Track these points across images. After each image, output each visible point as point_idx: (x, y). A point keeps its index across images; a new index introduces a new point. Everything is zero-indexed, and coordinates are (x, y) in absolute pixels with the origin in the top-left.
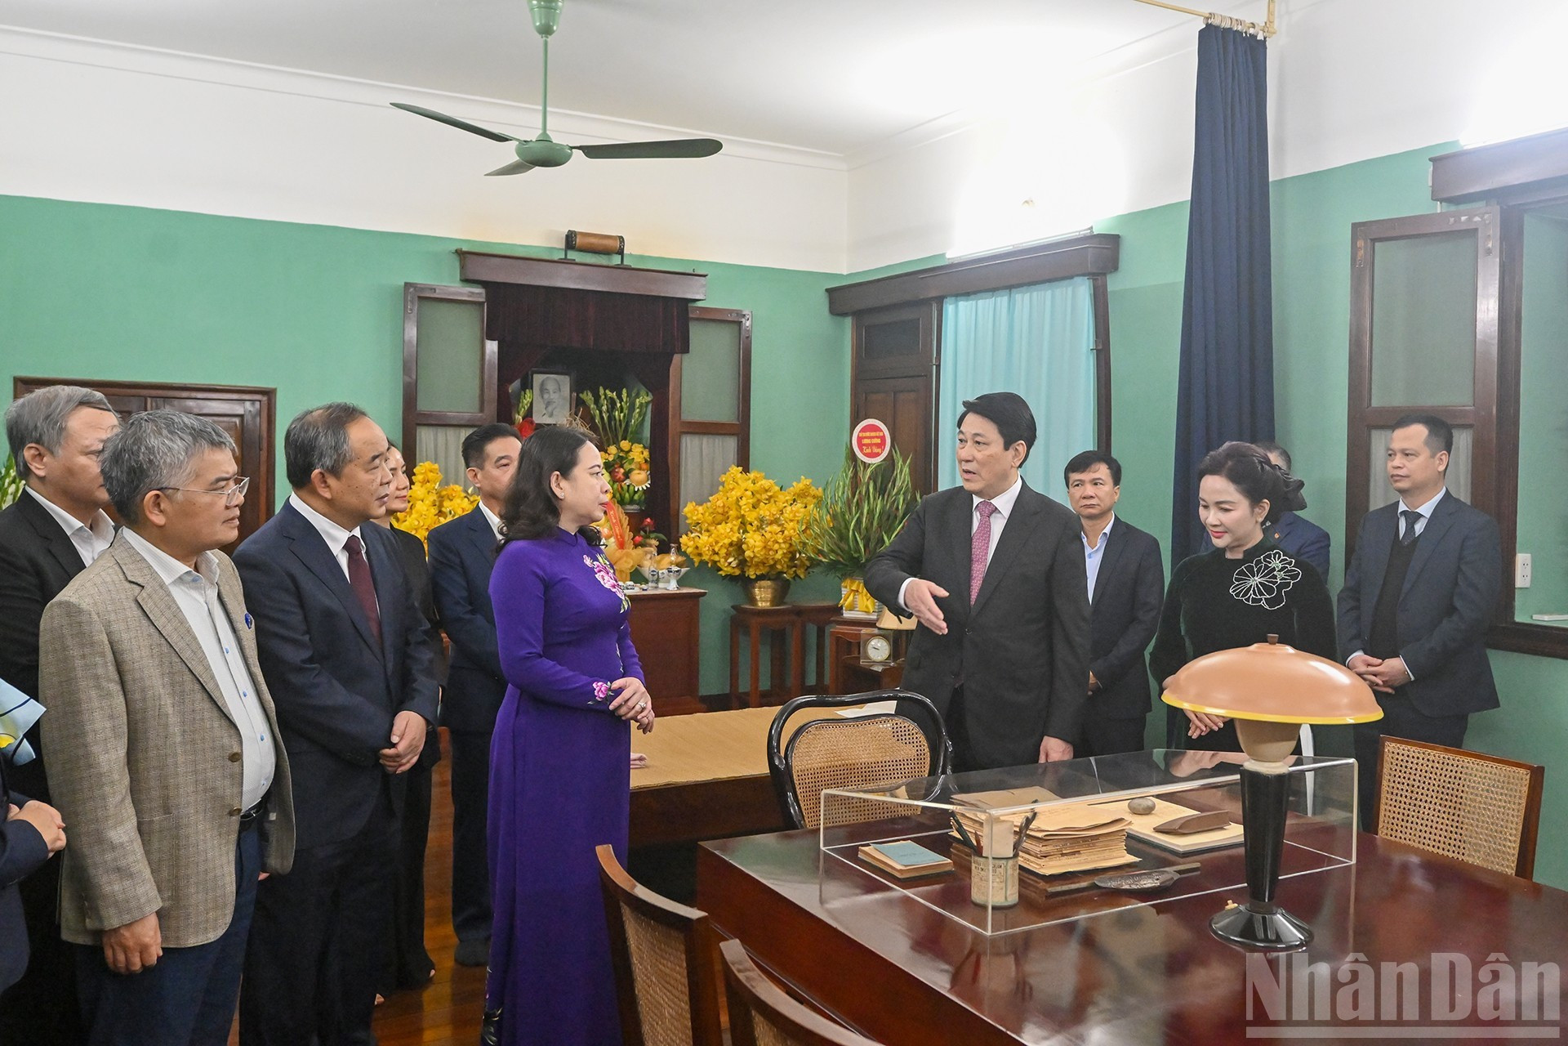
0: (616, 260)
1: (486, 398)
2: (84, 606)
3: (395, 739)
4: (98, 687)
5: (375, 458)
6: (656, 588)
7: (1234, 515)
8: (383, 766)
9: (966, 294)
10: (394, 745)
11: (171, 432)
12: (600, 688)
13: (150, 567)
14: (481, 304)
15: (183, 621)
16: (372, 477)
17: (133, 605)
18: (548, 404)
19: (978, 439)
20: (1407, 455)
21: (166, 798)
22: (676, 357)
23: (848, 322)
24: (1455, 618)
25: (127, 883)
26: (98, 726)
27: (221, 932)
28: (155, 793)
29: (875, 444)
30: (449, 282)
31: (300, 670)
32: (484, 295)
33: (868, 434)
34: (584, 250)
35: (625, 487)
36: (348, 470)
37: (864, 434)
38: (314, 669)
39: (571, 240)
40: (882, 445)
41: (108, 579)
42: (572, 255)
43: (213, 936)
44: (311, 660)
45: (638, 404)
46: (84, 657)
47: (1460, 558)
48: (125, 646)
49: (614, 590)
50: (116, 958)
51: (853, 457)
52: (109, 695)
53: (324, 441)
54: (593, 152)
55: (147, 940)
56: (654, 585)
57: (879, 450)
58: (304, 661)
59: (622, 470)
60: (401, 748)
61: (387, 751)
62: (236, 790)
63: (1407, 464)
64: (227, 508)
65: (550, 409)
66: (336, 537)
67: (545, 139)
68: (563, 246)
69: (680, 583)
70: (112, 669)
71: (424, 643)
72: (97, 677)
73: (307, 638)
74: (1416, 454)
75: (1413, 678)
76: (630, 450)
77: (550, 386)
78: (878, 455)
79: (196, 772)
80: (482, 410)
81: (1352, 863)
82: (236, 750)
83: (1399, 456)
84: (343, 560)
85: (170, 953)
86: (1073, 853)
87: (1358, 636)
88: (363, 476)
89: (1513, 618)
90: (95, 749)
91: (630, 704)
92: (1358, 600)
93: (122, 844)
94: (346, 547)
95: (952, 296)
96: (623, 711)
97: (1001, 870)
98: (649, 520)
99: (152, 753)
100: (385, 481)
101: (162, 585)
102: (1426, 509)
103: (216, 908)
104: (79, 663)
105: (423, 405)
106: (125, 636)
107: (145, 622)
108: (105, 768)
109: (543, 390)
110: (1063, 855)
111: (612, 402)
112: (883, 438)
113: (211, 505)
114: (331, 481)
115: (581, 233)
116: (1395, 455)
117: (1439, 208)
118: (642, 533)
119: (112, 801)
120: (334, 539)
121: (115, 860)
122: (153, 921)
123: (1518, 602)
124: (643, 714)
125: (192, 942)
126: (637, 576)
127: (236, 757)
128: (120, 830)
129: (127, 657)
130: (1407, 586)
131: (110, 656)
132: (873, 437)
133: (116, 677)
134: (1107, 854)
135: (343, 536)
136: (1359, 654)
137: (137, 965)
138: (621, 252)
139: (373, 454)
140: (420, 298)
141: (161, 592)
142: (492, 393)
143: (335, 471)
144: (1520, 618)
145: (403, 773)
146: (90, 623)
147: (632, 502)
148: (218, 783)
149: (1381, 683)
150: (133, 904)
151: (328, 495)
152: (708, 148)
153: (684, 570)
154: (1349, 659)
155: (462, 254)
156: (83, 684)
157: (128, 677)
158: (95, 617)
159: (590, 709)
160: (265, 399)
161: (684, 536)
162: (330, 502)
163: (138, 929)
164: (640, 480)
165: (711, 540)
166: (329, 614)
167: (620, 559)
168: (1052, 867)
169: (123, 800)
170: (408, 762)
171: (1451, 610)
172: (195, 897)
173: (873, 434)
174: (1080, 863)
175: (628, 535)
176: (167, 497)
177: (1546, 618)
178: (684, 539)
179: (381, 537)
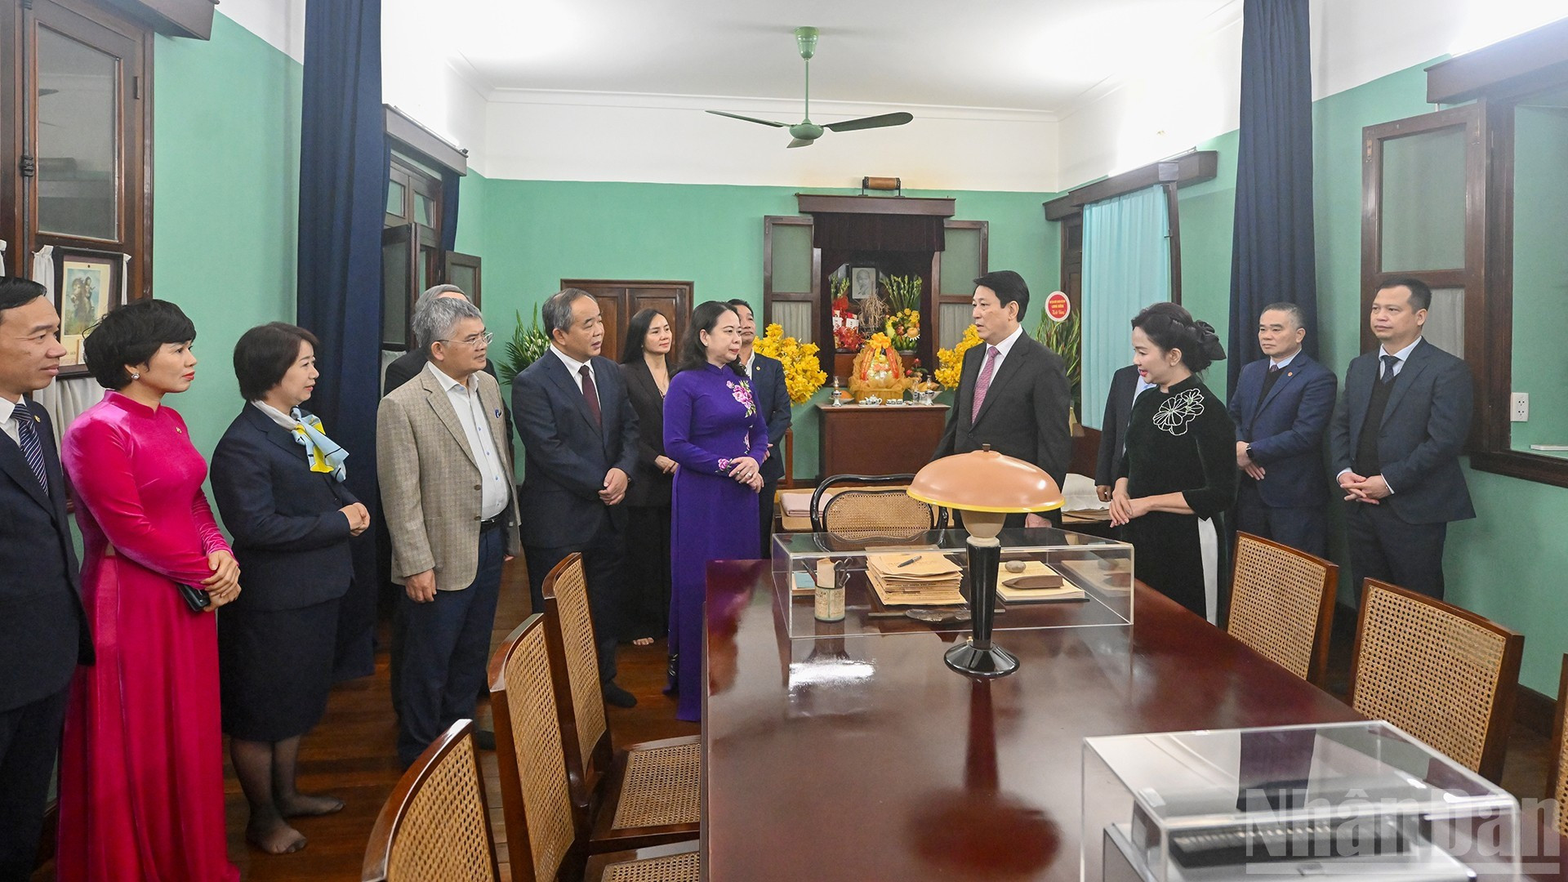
0: (896, 193)
1: (814, 284)
2: (396, 401)
3: (606, 485)
4: (402, 445)
5: (588, 321)
6: (918, 404)
7: (1147, 358)
8: (602, 501)
9: (1097, 202)
10: (606, 488)
11: (445, 310)
12: (722, 463)
13: (437, 381)
14: (810, 226)
15: (453, 411)
16: (588, 332)
17: (425, 402)
18: (862, 287)
19: (983, 302)
20: (1392, 310)
21: (439, 508)
22: (937, 254)
23: (1059, 225)
24: (1429, 443)
25: (415, 552)
26: (402, 466)
27: (469, 584)
28: (434, 505)
29: (1060, 309)
30: (791, 211)
31: (548, 443)
32: (812, 220)
33: (1055, 302)
34: (875, 188)
35: (904, 339)
36: (572, 328)
37: (1053, 302)
38: (556, 443)
39: (866, 183)
40: (1065, 309)
41: (412, 388)
42: (869, 193)
43: (465, 586)
44: (556, 437)
45: (915, 285)
46: (395, 428)
47: (1433, 394)
48: (418, 424)
49: (743, 403)
50: (411, 592)
51: (1045, 316)
52: (408, 450)
53: (559, 311)
54: (836, 127)
55: (425, 584)
56: (916, 402)
57: (1062, 313)
58: (551, 438)
59: (903, 328)
60: (609, 489)
61: (602, 492)
62: (479, 506)
63: (1391, 317)
64: (476, 350)
65: (863, 289)
66: (574, 367)
67: (807, 123)
68: (861, 187)
69: (934, 401)
70: (410, 436)
71: (632, 428)
72: (401, 440)
73: (553, 425)
74: (1399, 310)
75: (1393, 492)
76: (910, 315)
77: (863, 275)
78: (1062, 316)
79: (456, 494)
80: (812, 291)
81: (1130, 624)
82: (478, 483)
83: (1383, 310)
84: (578, 380)
85: (440, 594)
86: (915, 592)
87: (1348, 456)
88: (582, 332)
89: (1509, 447)
90: (399, 478)
91: (742, 473)
92: (1348, 428)
93: (412, 531)
94: (580, 372)
95: (1087, 204)
96: (738, 478)
97: (825, 596)
98: (917, 360)
99: (432, 483)
100: (596, 334)
101: (443, 391)
102: (1403, 354)
103: (466, 571)
104: (393, 431)
105: (776, 290)
106: (418, 418)
107: (431, 411)
108: (404, 488)
109: (859, 278)
110: (905, 592)
111: (899, 283)
112: (1065, 304)
113: (466, 349)
114: (564, 335)
115: (871, 178)
116: (1380, 308)
117: (1435, 108)
118: (913, 368)
119: (408, 507)
120: (572, 368)
121: (408, 539)
122: (430, 574)
123: (1513, 434)
124: (751, 480)
125: (453, 588)
126: (907, 395)
127: (478, 488)
128: (413, 523)
129: (419, 429)
130: (1385, 416)
131: (409, 429)
132: (1059, 304)
133: (413, 441)
134: (942, 596)
135: (578, 365)
136: (1348, 471)
137: (421, 597)
138: (898, 188)
139: (586, 319)
140: (774, 223)
141: (442, 395)
142: (818, 280)
143: (565, 329)
144: (1515, 447)
145: (614, 505)
146: (398, 410)
147: (908, 348)
148: (469, 502)
149: (1364, 496)
150: (418, 564)
151: (564, 343)
152: (904, 118)
153: (937, 393)
154: (1341, 473)
155: (798, 196)
156: (394, 444)
157: (419, 441)
158: (402, 407)
159: (716, 475)
160: (687, 288)
161: (937, 370)
162: (565, 347)
163: (421, 577)
164: (913, 334)
165: (953, 373)
166: (567, 411)
167: (895, 384)
168: (894, 600)
169: (415, 507)
170: (614, 499)
171: (1426, 436)
172: (455, 563)
173: (1059, 302)
174: (920, 600)
175: (901, 370)
176: (444, 345)
177: (1542, 448)
178: (937, 372)
179: (607, 367)
